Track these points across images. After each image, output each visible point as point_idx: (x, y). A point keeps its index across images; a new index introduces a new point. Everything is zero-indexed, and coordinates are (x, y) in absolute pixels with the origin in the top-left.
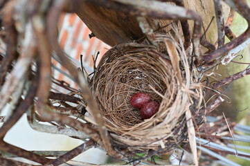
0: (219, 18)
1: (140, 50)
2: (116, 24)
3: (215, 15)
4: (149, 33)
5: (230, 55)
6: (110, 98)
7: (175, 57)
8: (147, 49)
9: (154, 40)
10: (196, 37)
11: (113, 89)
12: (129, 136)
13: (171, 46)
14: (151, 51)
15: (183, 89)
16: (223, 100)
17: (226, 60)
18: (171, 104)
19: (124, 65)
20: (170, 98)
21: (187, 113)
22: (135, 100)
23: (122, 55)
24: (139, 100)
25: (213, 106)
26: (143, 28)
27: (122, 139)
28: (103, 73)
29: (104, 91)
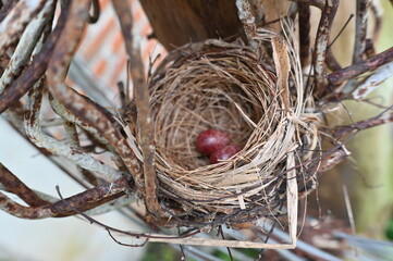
0: (361, 16)
1: (228, 52)
2: (196, 11)
3: (354, 12)
4: (249, 22)
5: (368, 83)
6: (165, 129)
7: (283, 65)
8: (240, 51)
9: (254, 35)
10: (324, 32)
11: (172, 117)
12: (188, 181)
13: (280, 47)
14: (246, 55)
15: (289, 117)
16: (348, 153)
17: (362, 92)
18: (267, 138)
19: (197, 77)
20: (265, 129)
21: (289, 161)
22: (204, 138)
23: (197, 59)
24: (212, 140)
25: (331, 161)
26: (240, 9)
27: (175, 186)
28: (162, 81)
29: (157, 114)
